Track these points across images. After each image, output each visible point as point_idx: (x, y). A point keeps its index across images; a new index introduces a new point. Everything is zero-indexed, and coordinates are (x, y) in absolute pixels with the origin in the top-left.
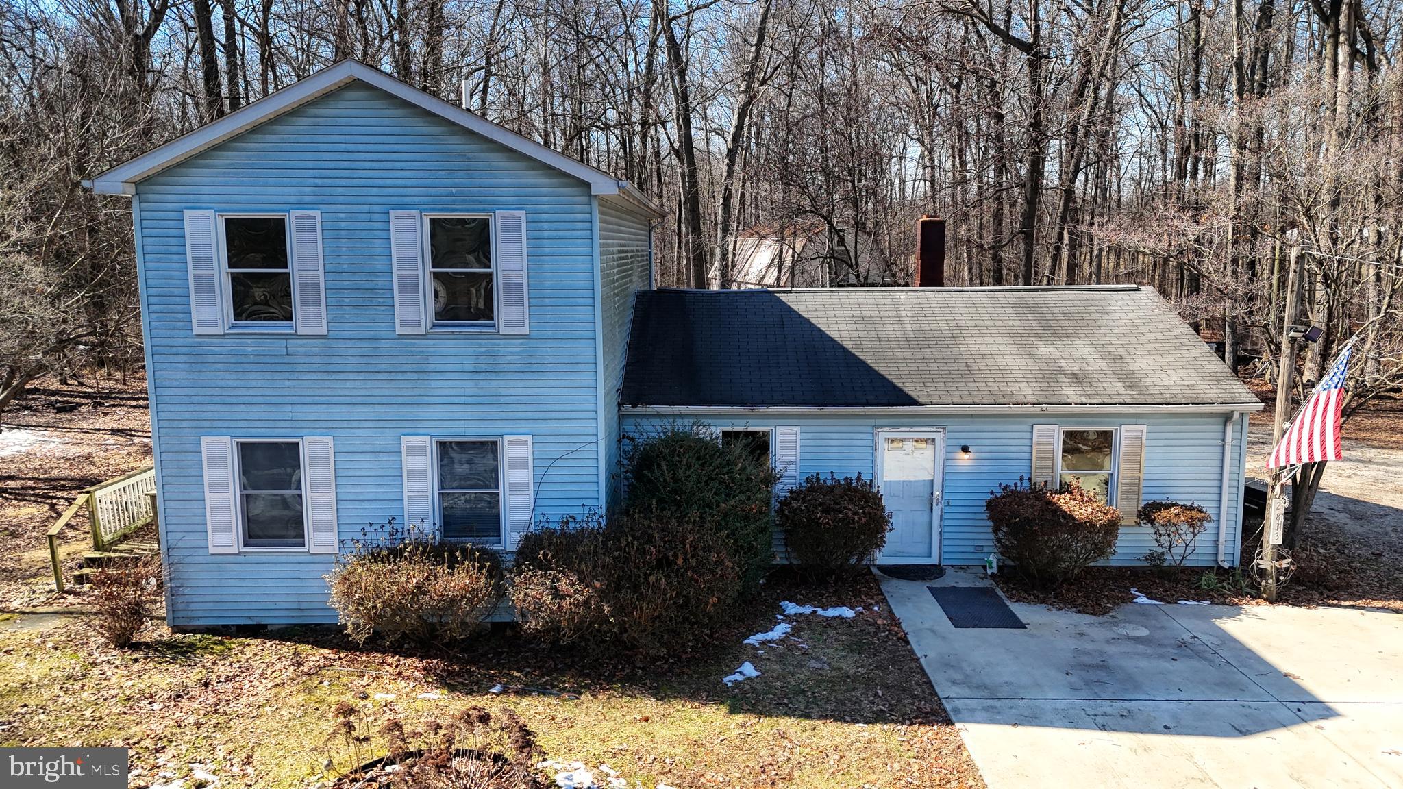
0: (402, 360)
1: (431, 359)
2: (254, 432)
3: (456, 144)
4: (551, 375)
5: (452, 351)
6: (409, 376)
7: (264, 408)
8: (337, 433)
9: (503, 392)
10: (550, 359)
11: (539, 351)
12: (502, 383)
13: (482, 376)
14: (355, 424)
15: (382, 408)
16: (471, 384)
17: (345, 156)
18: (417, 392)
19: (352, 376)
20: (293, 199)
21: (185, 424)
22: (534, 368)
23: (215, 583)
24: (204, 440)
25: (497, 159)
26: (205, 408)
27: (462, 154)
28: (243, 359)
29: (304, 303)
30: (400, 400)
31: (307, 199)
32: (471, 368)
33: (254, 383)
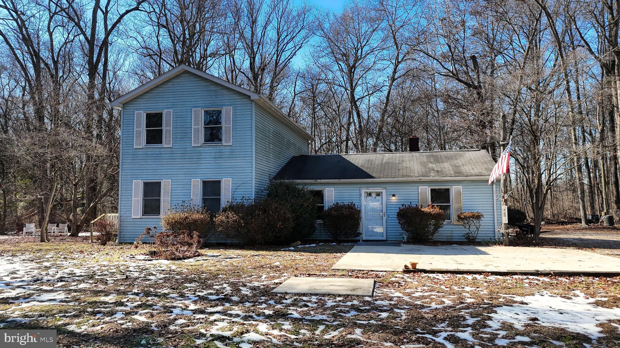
0: (193, 154)
1: (202, 154)
2: (148, 178)
3: (213, 88)
4: (238, 158)
5: (208, 151)
6: (195, 160)
7: (152, 171)
8: (172, 178)
9: (223, 164)
10: (238, 153)
11: (234, 151)
12: (223, 161)
13: (217, 159)
14: (178, 176)
15: (187, 170)
16: (214, 162)
17: (181, 93)
18: (197, 165)
19: (179, 160)
20: (165, 106)
21: (129, 176)
22: (233, 156)
23: (133, 228)
24: (134, 181)
25: (225, 92)
26: (135, 171)
27: (214, 91)
28: (147, 156)
29: (166, 137)
30: (192, 167)
31: (169, 106)
32: (214, 157)
33: (149, 163)
